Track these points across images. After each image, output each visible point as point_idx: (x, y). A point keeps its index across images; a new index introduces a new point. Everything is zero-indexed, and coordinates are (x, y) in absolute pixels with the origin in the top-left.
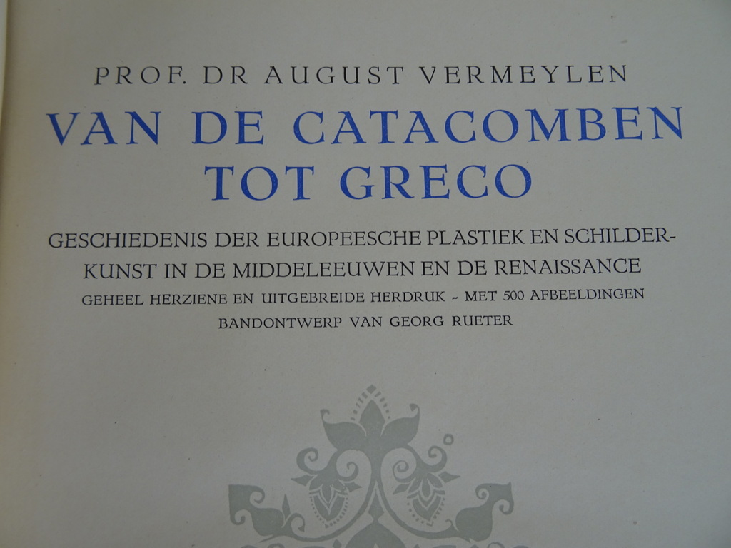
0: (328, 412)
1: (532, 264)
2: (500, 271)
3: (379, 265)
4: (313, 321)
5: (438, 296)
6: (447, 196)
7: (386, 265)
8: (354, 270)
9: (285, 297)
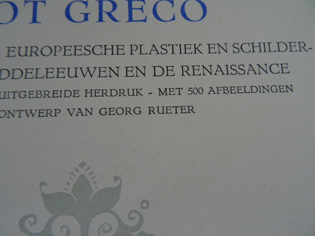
0: (46, 184)
1: (209, 69)
2: (185, 73)
3: (92, 70)
4: (38, 112)
5: (138, 92)
6: (145, 20)
7: (97, 69)
8: (72, 74)
9: (17, 94)
